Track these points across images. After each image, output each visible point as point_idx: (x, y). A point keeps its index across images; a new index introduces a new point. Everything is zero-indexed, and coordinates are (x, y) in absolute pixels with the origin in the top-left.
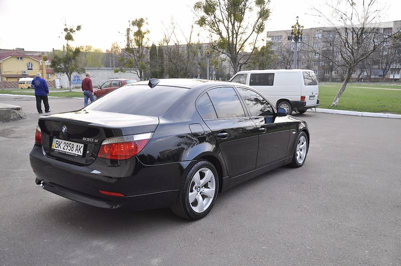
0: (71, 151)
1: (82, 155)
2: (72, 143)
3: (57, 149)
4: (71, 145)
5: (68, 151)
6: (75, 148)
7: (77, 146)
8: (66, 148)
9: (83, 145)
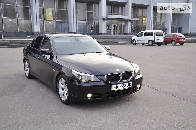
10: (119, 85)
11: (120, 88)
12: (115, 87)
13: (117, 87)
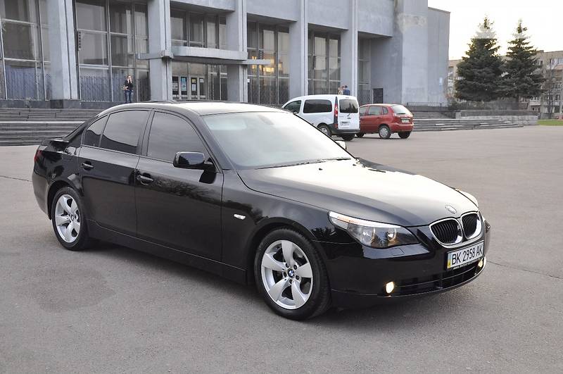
10: (462, 251)
11: (464, 260)
12: (454, 257)
13: (458, 258)
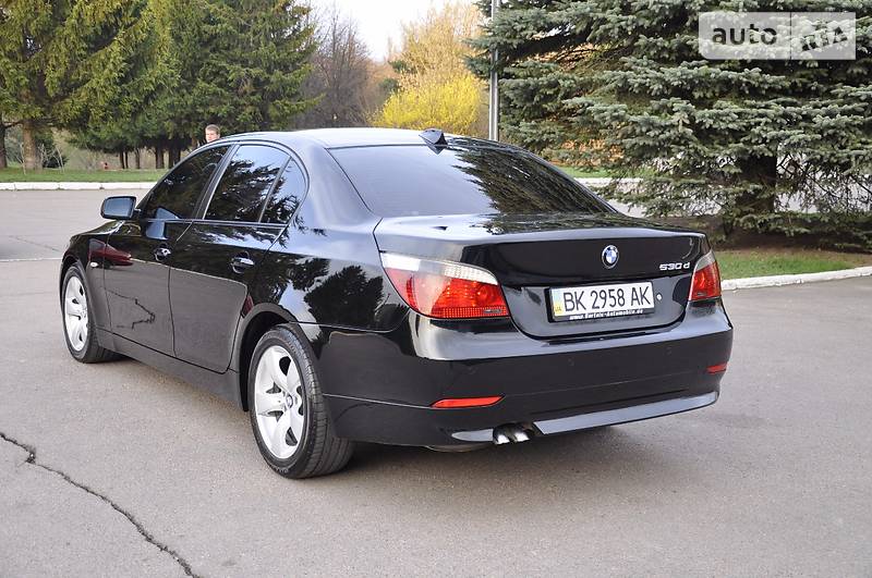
0: (618, 307)
1: (652, 306)
2: (616, 287)
3: (575, 312)
4: (614, 294)
5: (612, 309)
6: (628, 297)
7: (634, 289)
8: (600, 302)
9: (649, 284)
